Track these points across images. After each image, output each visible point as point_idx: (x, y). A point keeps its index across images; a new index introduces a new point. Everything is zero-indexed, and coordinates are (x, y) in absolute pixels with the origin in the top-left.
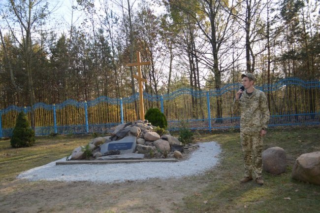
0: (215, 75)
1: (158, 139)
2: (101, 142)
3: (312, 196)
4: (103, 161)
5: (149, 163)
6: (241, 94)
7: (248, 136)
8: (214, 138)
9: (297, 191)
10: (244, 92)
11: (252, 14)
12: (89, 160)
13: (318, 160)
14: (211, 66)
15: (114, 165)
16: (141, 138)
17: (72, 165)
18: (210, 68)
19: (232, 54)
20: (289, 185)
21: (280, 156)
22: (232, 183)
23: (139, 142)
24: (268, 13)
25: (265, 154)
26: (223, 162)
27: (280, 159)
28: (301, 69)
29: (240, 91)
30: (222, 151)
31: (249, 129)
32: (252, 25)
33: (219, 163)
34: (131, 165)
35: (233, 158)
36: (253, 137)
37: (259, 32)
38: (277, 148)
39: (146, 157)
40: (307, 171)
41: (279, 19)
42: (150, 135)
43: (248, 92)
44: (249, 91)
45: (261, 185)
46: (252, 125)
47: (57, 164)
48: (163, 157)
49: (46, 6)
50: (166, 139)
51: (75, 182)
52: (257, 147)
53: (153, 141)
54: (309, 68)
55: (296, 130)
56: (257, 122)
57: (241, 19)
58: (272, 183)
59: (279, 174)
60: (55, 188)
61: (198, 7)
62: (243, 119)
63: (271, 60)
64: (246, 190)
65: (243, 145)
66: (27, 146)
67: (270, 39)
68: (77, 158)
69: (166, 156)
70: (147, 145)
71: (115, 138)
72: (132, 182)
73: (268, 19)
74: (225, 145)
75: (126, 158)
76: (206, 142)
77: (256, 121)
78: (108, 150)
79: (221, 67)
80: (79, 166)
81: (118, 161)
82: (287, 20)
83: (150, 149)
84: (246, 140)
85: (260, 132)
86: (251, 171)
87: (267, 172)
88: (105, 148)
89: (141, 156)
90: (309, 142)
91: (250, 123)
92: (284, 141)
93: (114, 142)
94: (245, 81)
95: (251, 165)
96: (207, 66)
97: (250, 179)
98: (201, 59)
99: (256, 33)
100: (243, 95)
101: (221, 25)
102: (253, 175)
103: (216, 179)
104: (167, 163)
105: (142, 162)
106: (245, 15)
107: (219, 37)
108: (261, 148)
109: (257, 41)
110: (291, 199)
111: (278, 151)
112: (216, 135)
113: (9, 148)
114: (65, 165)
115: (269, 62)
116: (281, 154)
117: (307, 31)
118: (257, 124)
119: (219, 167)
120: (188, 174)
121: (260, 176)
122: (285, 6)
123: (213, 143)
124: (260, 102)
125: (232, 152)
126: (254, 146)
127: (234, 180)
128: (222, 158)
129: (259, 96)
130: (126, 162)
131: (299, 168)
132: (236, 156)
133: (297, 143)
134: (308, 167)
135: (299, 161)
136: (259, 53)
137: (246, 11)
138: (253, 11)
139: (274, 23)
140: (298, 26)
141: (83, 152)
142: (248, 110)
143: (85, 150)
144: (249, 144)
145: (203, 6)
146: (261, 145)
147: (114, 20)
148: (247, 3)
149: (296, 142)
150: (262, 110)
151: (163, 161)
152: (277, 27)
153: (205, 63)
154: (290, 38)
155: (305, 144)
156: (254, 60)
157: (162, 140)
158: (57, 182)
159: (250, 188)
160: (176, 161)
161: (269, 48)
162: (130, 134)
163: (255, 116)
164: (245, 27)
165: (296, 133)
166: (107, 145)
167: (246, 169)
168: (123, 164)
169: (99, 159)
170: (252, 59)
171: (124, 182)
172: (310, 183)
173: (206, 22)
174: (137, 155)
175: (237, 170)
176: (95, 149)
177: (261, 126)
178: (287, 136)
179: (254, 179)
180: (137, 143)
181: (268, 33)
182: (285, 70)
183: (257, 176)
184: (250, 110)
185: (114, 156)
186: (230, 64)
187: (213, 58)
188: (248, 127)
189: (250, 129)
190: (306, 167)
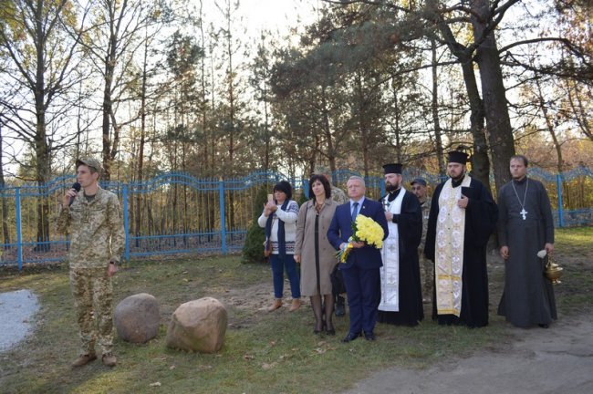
0: (38, 156)
3: (196, 373)
6: (73, 197)
7: (83, 277)
8: (27, 282)
9: (172, 368)
10: (80, 193)
11: (119, 51)
13: (205, 312)
14: (29, 137)
18: (28, 140)
19: (76, 119)
20: (161, 359)
21: (148, 310)
22: (54, 371)
24: (146, 55)
25: (121, 307)
26: (40, 332)
27: (148, 314)
28: (195, 158)
29: (71, 192)
30: (42, 309)
31: (85, 264)
32: (117, 71)
33: (31, 333)
35: (61, 320)
36: (93, 279)
37: (130, 86)
38: (144, 295)
40: (189, 332)
41: (164, 69)
43: (87, 194)
44: (90, 192)
45: (112, 366)
46: (91, 256)
52: (100, 298)
54: (206, 159)
55: (181, 261)
56: (101, 250)
57: (98, 56)
58: (131, 360)
59: (145, 342)
61: (12, 12)
62: (74, 244)
63: (146, 139)
64: (80, 382)
65: (75, 294)
67: (147, 100)
73: (146, 65)
74: (49, 295)
76: (7, 291)
77: (100, 248)
79: (51, 141)
82: (177, 73)
84: (81, 284)
85: (107, 269)
86: (92, 343)
87: (125, 340)
90: (200, 280)
91: (88, 251)
92: (161, 282)
94: (83, 172)
95: (93, 332)
96: (21, 134)
97: (91, 358)
98: (10, 120)
99: (123, 86)
100: (77, 198)
101: (59, 59)
102: (97, 351)
103: (22, 367)
106: (106, 49)
107: (52, 80)
108: (110, 298)
109: (125, 100)
110: (163, 384)
111: (145, 300)
112: (31, 277)
115: (143, 142)
116: (149, 306)
117: (206, 97)
118: (101, 253)
119: (31, 342)
121: (110, 351)
122: (175, 49)
123: (23, 293)
124: (108, 213)
125: (61, 309)
126: (96, 296)
127: (59, 364)
128: (39, 322)
129: (106, 201)
131: (177, 328)
132: (68, 317)
133: (180, 284)
134: (191, 324)
135: (178, 316)
136: (125, 124)
137: (109, 44)
138: (120, 45)
139: (155, 74)
140: (193, 87)
142: (86, 228)
144: (88, 291)
145: (22, 12)
146: (109, 292)
148: (112, 30)
149: (179, 282)
150: (111, 229)
152: (160, 82)
153: (18, 129)
154: (180, 104)
155: (193, 284)
156: (116, 134)
159: (90, 376)
161: (144, 116)
163: (98, 238)
164: (104, 71)
165: (181, 267)
167: (83, 340)
170: (113, 132)
172: (195, 351)
173: (26, 47)
175: (69, 343)
177: (109, 258)
178: (166, 272)
179: (100, 357)
181: (144, 89)
182: (171, 158)
183: (105, 351)
184: (89, 227)
186: (71, 137)
187: (35, 121)
188: (85, 260)
189: (88, 262)
190: (187, 325)
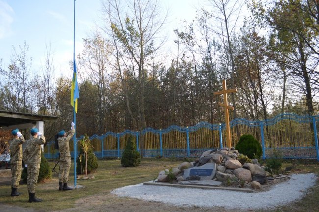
1: (239, 167)
2: (186, 167)
4: (182, 185)
5: (224, 191)
12: (172, 183)
15: (190, 190)
16: (222, 165)
17: (155, 187)
23: (219, 169)
33: (301, 198)
34: (206, 192)
39: (223, 185)
42: (231, 163)
47: (145, 184)
48: (239, 187)
49: (151, 44)
50: (247, 168)
51: (150, 202)
53: (233, 169)
60: (132, 205)
66: (134, 166)
68: (161, 180)
69: (243, 186)
70: (226, 173)
71: (198, 164)
72: (198, 207)
75: (204, 184)
78: (190, 175)
80: (161, 188)
81: (195, 186)
83: (228, 177)
88: (187, 173)
89: (219, 183)
93: (196, 168)
104: (241, 193)
105: (217, 189)
113: (120, 167)
114: (150, 186)
120: (256, 207)
128: (309, 193)
130: (203, 189)
141: (167, 175)
143: (168, 173)
147: (217, 47)
151: (237, 191)
157: (242, 169)
158: (137, 199)
160: (251, 192)
162: (211, 161)
166: (189, 170)
168: (199, 190)
169: (180, 183)
171: (191, 206)
174: (215, 183)
176: (179, 173)
180: (217, 170)
185: (193, 182)
